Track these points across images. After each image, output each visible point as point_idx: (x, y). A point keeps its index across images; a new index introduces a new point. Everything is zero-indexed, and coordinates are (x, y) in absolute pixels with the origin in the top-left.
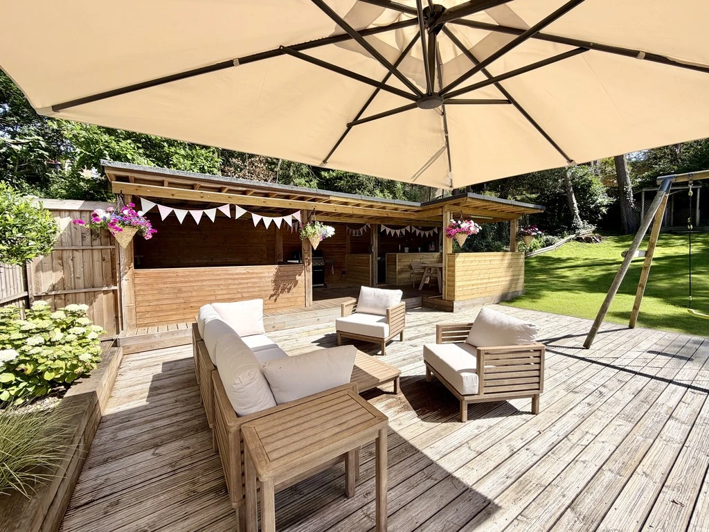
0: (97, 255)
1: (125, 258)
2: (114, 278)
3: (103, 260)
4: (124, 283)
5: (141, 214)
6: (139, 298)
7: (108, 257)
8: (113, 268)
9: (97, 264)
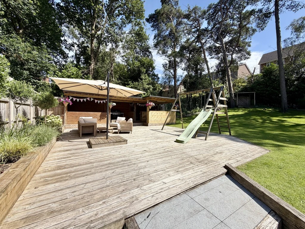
0: (60, 108)
1: (65, 109)
2: (63, 113)
3: (61, 109)
4: (65, 114)
5: (69, 100)
6: (68, 118)
7: (62, 109)
8: (63, 111)
9: (60, 110)
